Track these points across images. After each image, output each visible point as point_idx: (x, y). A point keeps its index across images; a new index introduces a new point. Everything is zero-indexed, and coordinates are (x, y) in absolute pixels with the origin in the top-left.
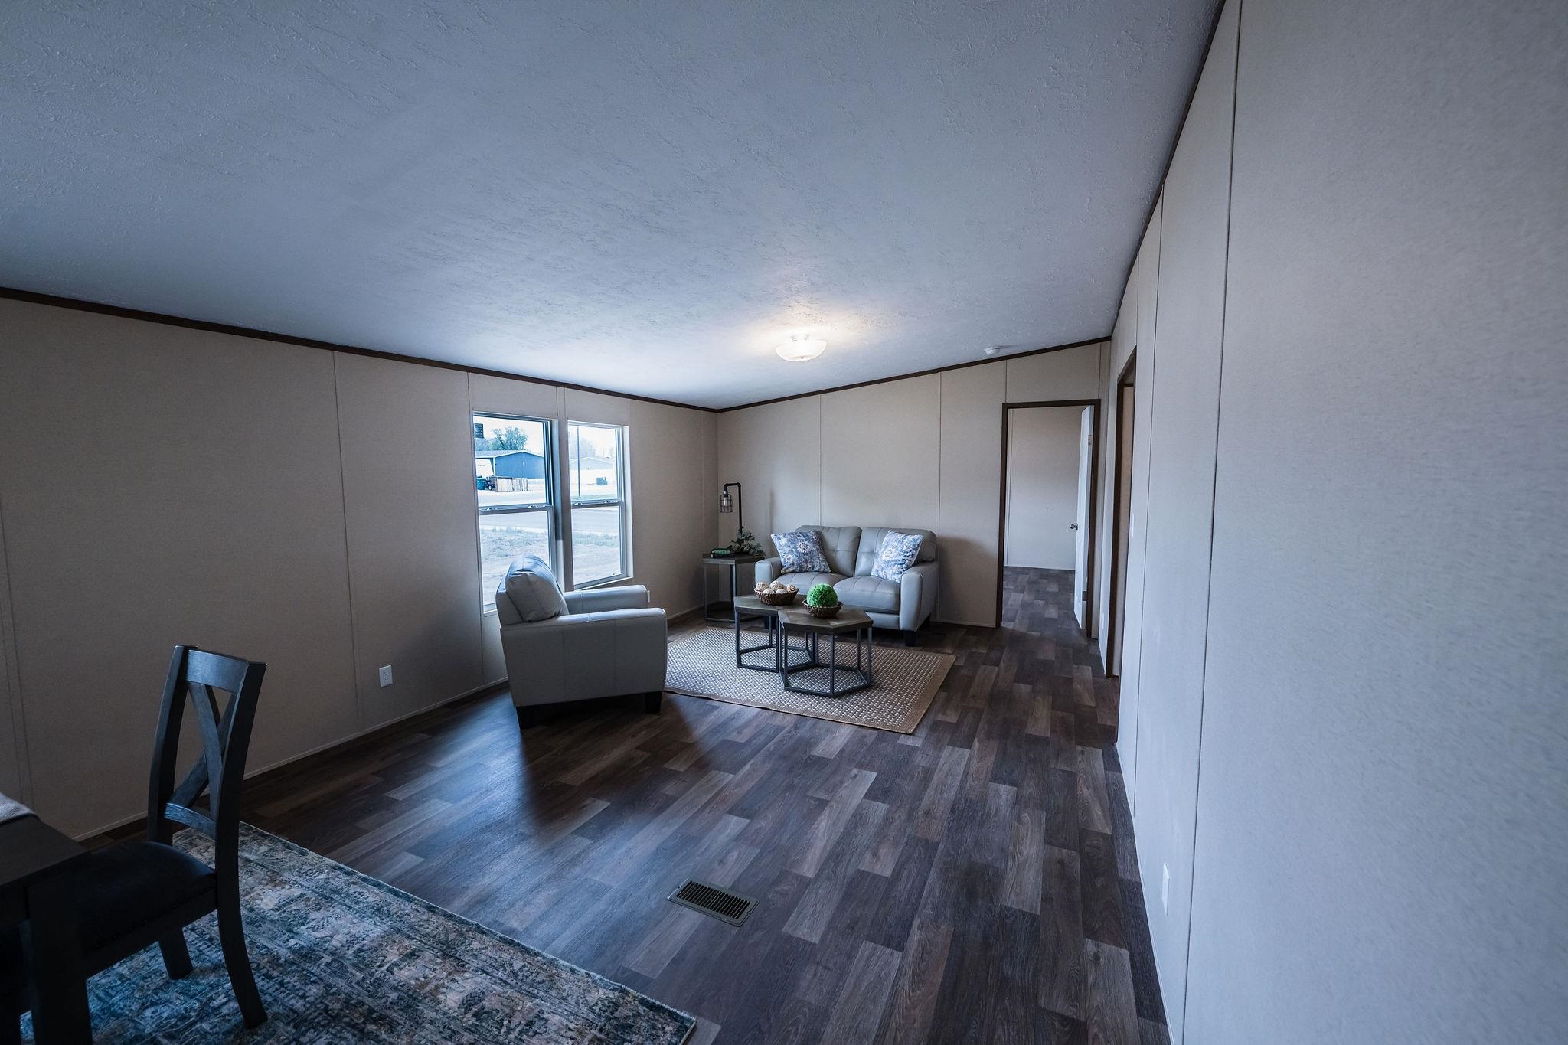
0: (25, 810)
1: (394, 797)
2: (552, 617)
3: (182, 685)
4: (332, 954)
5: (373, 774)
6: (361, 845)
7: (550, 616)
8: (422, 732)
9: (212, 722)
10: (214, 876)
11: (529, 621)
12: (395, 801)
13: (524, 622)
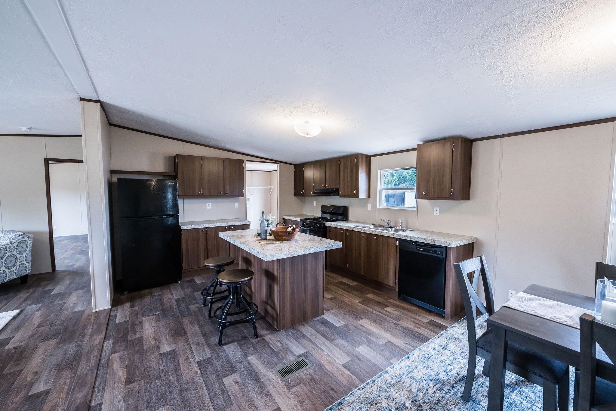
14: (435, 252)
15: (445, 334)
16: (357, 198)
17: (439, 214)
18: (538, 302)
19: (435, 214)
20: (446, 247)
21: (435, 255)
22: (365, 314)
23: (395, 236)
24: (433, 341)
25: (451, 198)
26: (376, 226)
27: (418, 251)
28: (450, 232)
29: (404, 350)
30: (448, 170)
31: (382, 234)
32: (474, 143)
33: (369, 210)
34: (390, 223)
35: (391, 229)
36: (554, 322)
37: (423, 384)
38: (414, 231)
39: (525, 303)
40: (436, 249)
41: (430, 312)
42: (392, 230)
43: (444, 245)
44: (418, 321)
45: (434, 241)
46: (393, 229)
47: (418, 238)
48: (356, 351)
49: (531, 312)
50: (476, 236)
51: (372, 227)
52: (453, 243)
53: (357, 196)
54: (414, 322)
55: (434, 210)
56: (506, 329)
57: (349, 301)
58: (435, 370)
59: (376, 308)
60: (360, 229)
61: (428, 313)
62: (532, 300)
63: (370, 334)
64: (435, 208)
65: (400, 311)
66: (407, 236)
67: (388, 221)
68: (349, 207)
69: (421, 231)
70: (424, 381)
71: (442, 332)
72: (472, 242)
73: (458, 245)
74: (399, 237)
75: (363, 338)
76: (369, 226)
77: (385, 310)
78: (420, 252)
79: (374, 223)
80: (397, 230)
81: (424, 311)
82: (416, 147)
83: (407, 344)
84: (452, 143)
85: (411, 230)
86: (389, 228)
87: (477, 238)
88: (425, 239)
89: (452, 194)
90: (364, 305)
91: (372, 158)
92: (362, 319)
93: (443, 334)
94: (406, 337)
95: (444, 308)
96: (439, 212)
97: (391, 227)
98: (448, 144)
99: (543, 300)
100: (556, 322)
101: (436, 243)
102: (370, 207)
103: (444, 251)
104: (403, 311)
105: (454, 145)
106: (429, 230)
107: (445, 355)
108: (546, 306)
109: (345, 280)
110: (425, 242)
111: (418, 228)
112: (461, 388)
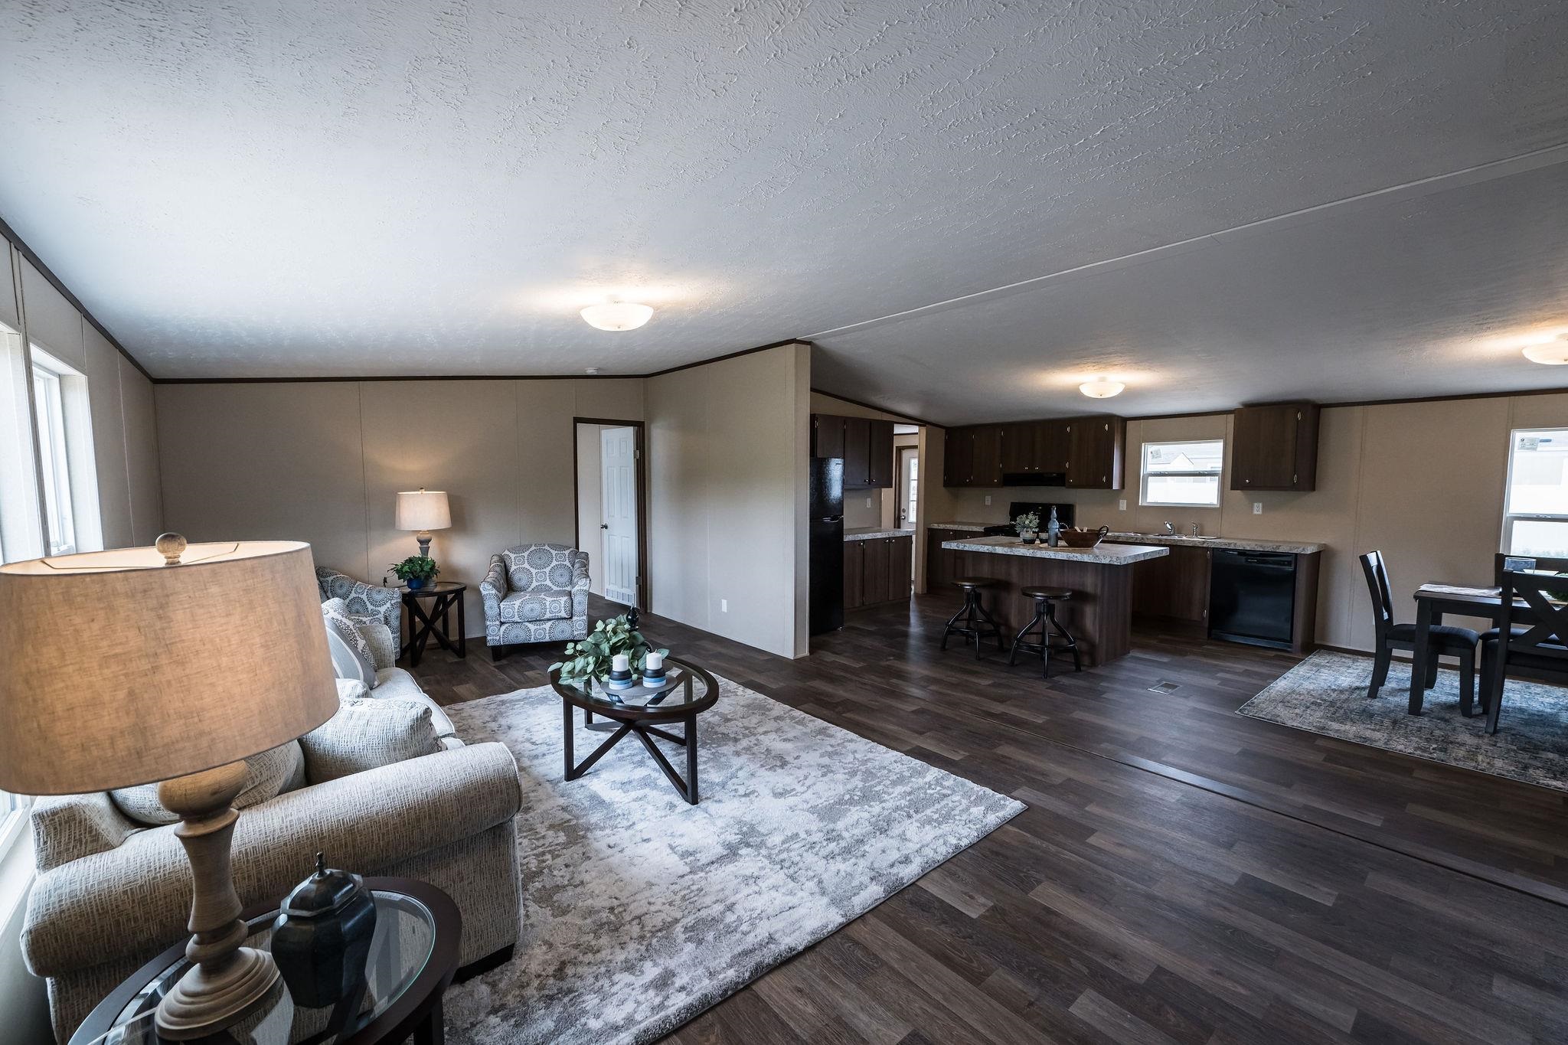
16: (1109, 490)
17: (1261, 512)
19: (1255, 512)
20: (1296, 555)
23: (1205, 545)
25: (1293, 488)
27: (1249, 564)
28: (1280, 539)
30: (1290, 448)
32: (1324, 411)
33: (1121, 509)
34: (1173, 529)
40: (1279, 558)
43: (1294, 551)
45: (1276, 547)
50: (1325, 542)
53: (1109, 484)
55: (1251, 507)
64: (1253, 505)
68: (1074, 506)
69: (1231, 539)
72: (1321, 550)
74: (1212, 547)
78: (1255, 564)
84: (1297, 411)
87: (1326, 545)
88: (1259, 546)
89: (1295, 482)
91: (1129, 423)
96: (1263, 509)
98: (1291, 412)
101: (1281, 550)
102: (1123, 505)
103: (1293, 560)
105: (1300, 413)
106: (1243, 537)
111: (1224, 535)
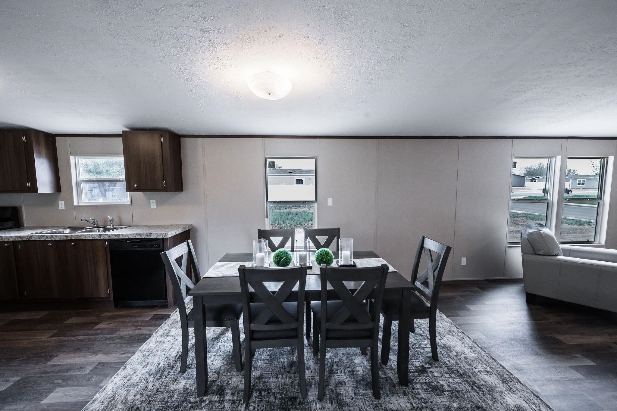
0: (396, 271)
1: (470, 308)
2: (553, 255)
3: (422, 247)
4: (456, 353)
5: (460, 296)
6: (461, 320)
7: (552, 254)
8: (477, 287)
9: (430, 261)
10: (430, 308)
11: (539, 255)
12: (470, 310)
13: (535, 254)
14: (152, 246)
15: (167, 323)
16: (35, 194)
17: (156, 206)
18: (226, 266)
19: (152, 207)
20: (163, 239)
21: (153, 249)
22: (60, 348)
23: (101, 238)
24: (155, 335)
25: (165, 190)
26: (74, 229)
27: (134, 249)
28: (168, 223)
29: (119, 362)
30: (159, 161)
31: (82, 238)
32: (182, 139)
34: (96, 223)
35: (97, 229)
36: (233, 277)
37: (142, 385)
38: (129, 228)
39: (219, 270)
40: (153, 243)
41: (153, 307)
42: (99, 231)
43: (161, 237)
44: (139, 323)
45: (150, 234)
46: (102, 229)
47: (132, 235)
48: (41, 405)
49: (221, 276)
50: (191, 224)
51: (68, 231)
52: (169, 234)
53: (34, 189)
54: (135, 326)
55: (150, 203)
56: (202, 296)
57: (30, 343)
58: (155, 363)
59: (82, 332)
60: (43, 236)
61: (151, 310)
62: (222, 266)
63: (68, 370)
64: (151, 201)
65: (117, 321)
66: (119, 235)
67: (93, 220)
68: (21, 208)
69: (137, 226)
70: (143, 380)
71: (165, 322)
72: (188, 229)
73: (174, 234)
74: (107, 238)
75: (56, 381)
76: (62, 230)
77: (96, 330)
78: (136, 249)
79: (71, 225)
80: (106, 230)
81: (147, 310)
82: (121, 133)
83: (124, 353)
84: (160, 136)
85: (126, 227)
86: (95, 229)
87: (192, 225)
88: (139, 235)
89: (165, 186)
90: (59, 337)
91: (57, 138)
92: (55, 357)
93: (165, 323)
94: (124, 346)
95: (166, 298)
96: (156, 204)
97: (98, 227)
98: (156, 136)
99: (230, 264)
100: (235, 277)
101: (152, 237)
102: (62, 205)
103: (161, 242)
104: (121, 320)
105: (162, 137)
106: (146, 225)
107: (167, 343)
108: (231, 267)
109: (24, 316)
110: (140, 237)
111: (135, 224)
112: (179, 364)
